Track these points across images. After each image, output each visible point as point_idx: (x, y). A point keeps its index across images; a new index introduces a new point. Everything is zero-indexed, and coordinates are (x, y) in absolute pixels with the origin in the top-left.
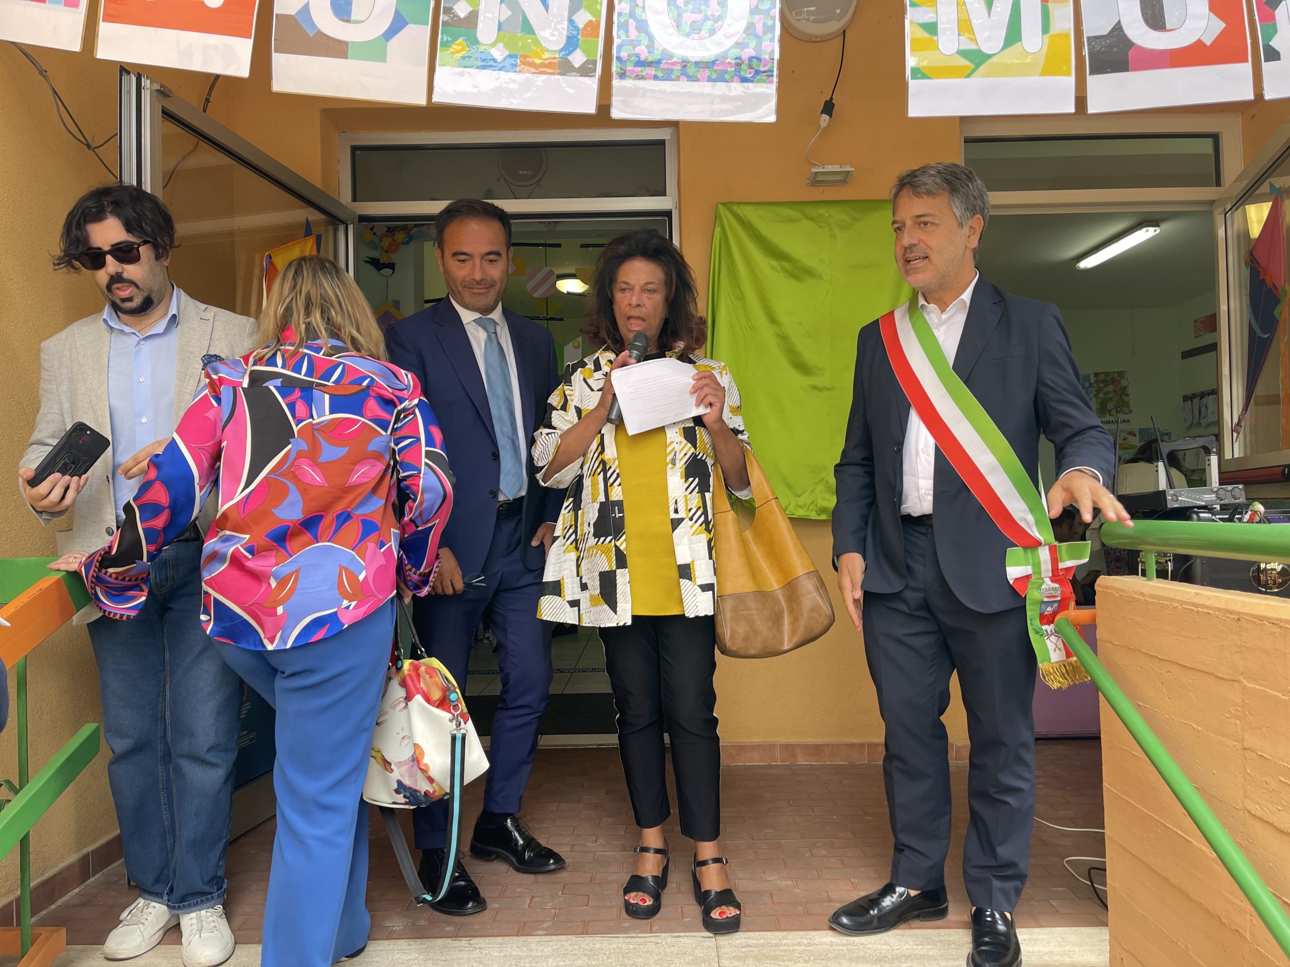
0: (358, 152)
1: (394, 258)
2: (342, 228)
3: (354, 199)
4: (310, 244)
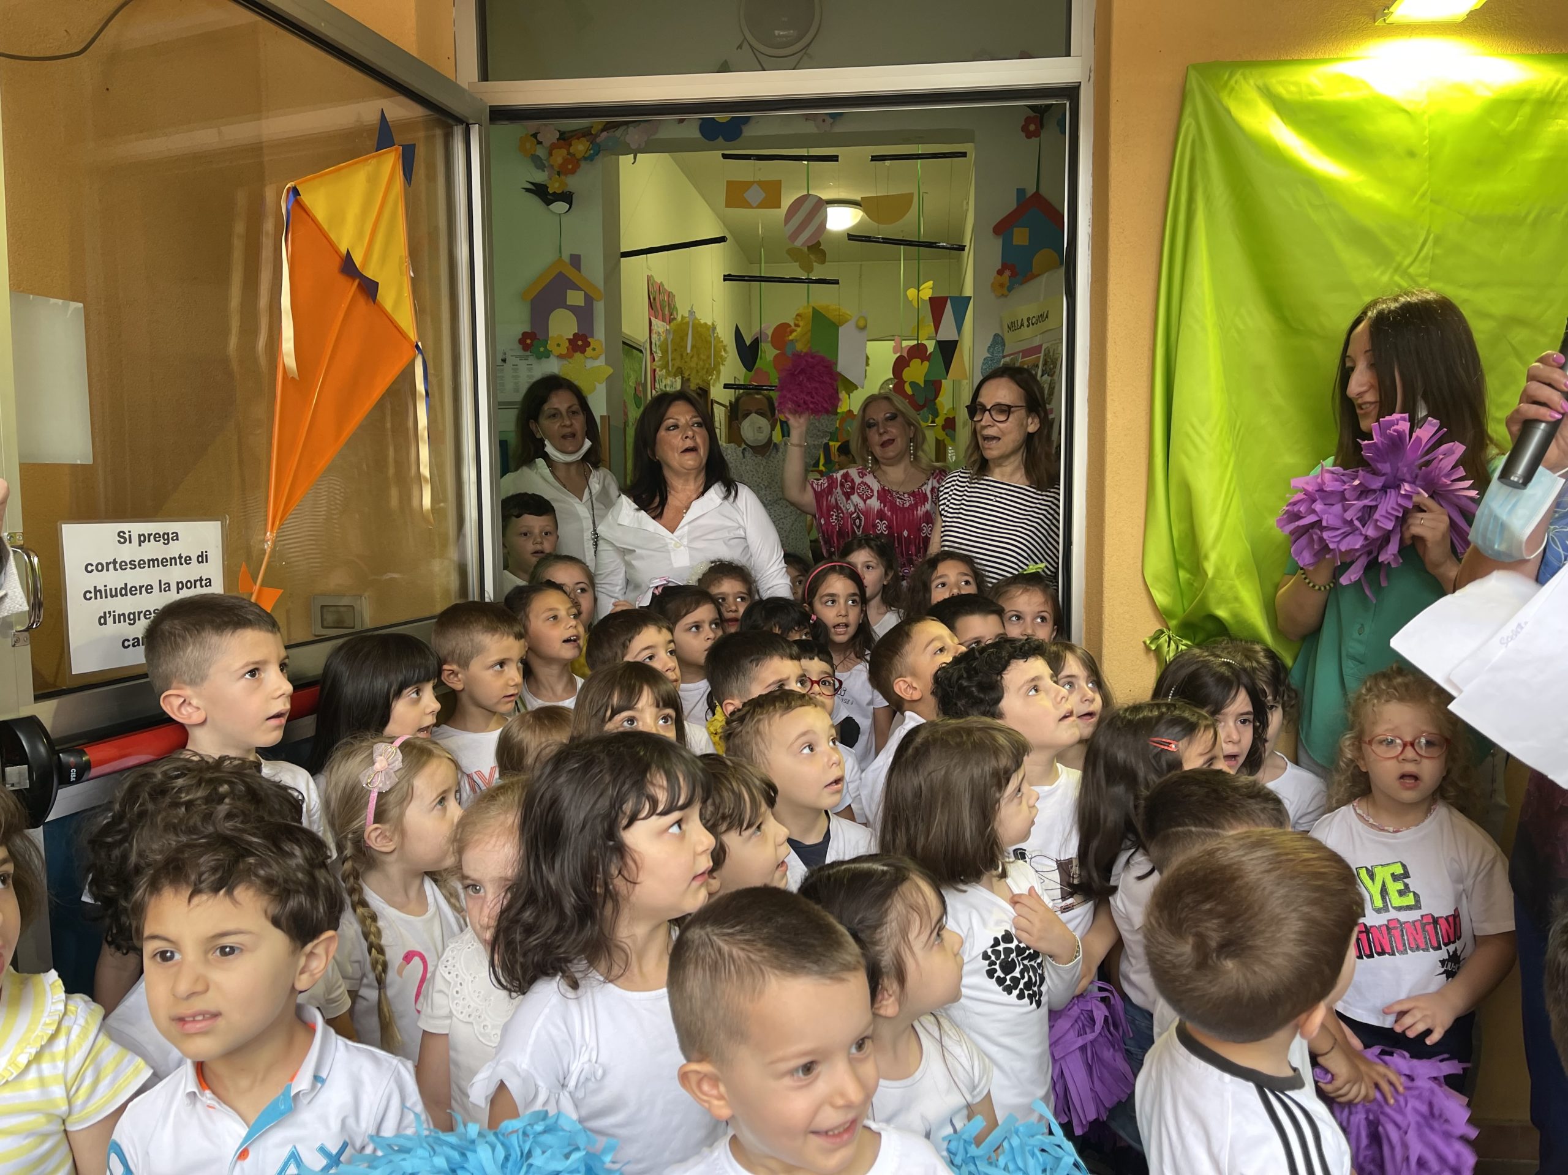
2: (458, 132)
3: (484, 76)
4: (389, 162)
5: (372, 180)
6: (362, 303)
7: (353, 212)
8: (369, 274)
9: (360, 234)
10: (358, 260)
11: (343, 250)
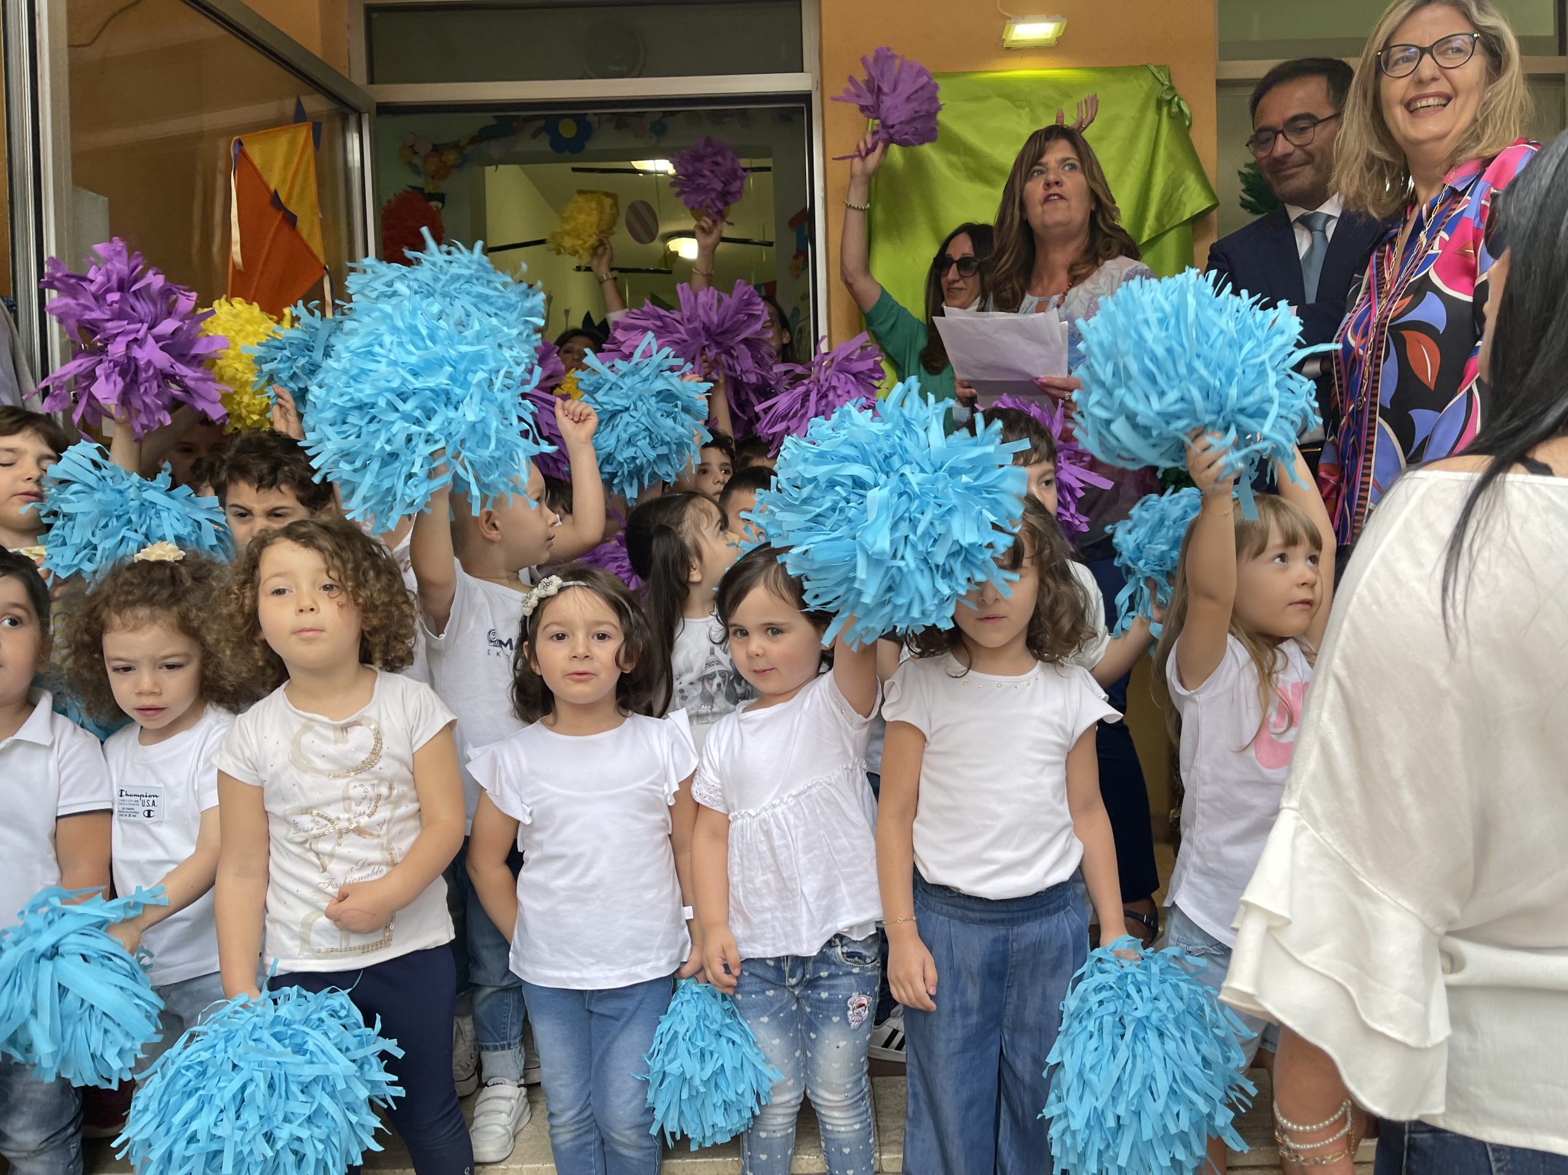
0: (375, 15)
1: (444, 186)
2: (353, 120)
3: (372, 81)
4: (303, 133)
5: (292, 143)
6: (286, 229)
7: (278, 164)
8: (292, 208)
9: (283, 181)
10: (283, 197)
11: (272, 188)
